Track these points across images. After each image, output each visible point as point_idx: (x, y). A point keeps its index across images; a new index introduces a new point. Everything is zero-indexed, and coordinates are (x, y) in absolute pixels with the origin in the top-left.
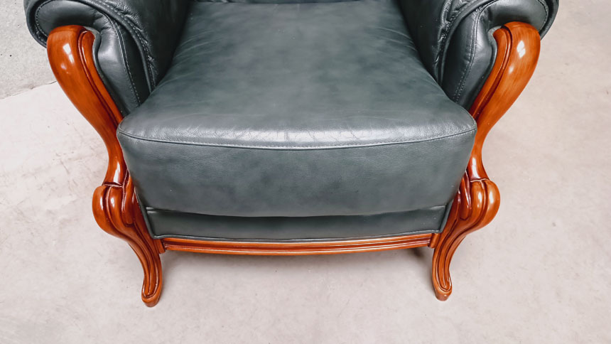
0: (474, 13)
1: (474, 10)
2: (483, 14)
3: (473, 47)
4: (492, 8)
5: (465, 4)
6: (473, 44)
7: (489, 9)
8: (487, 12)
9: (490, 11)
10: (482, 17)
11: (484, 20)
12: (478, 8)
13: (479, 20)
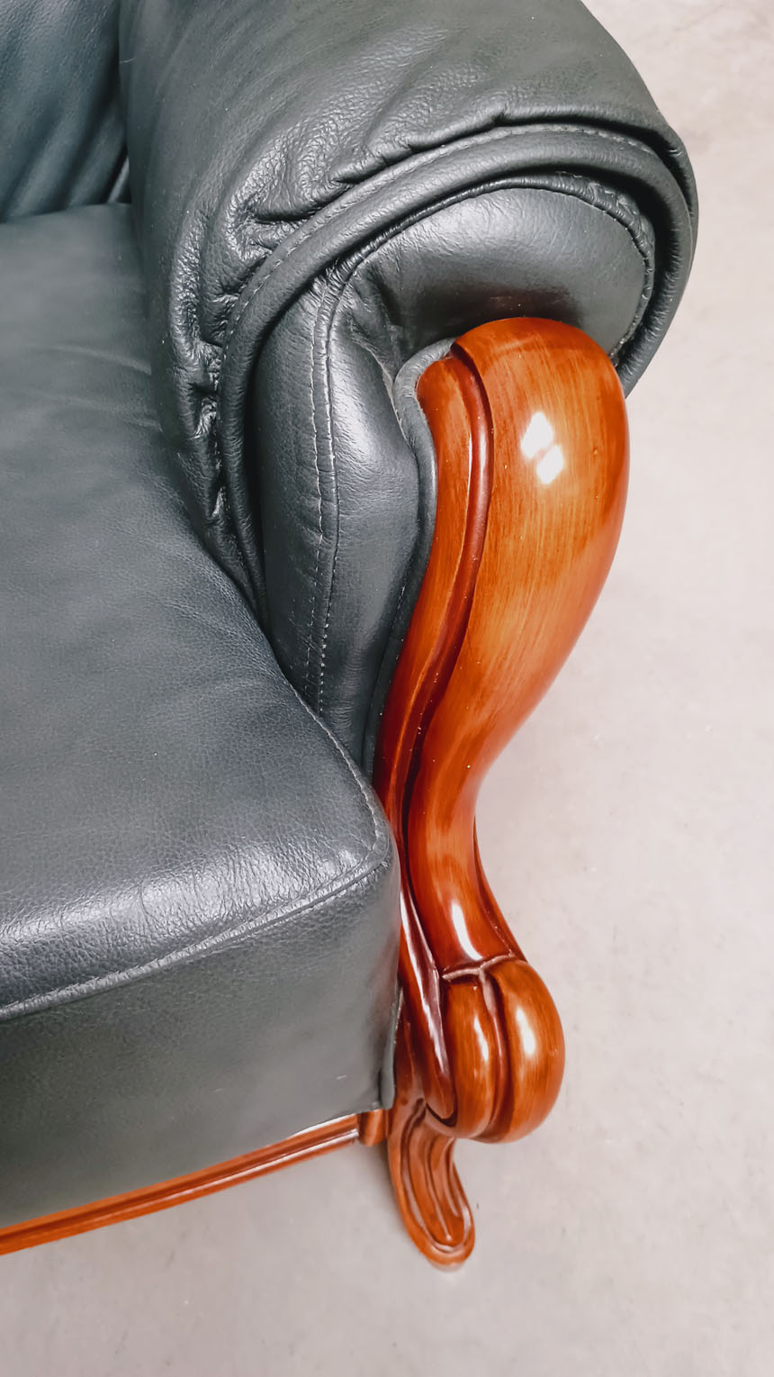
0: (310, 304)
1: (306, 287)
3: (323, 468)
4: (388, 271)
5: (259, 262)
6: (322, 452)
7: (374, 276)
8: (366, 287)
9: (378, 284)
10: (349, 315)
11: (361, 329)
12: (321, 272)
13: (333, 334)
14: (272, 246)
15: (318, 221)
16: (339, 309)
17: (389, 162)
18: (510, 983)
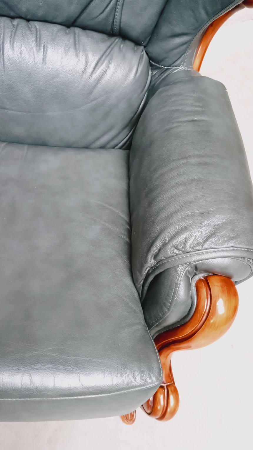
1: (181, 264)
2: (188, 268)
3: (173, 299)
4: (198, 266)
5: (173, 256)
6: (173, 296)
8: (193, 266)
11: (189, 272)
12: (185, 264)
13: (184, 274)
14: (177, 255)
15: (188, 255)
16: (186, 269)
17: (207, 249)
18: (171, 391)
